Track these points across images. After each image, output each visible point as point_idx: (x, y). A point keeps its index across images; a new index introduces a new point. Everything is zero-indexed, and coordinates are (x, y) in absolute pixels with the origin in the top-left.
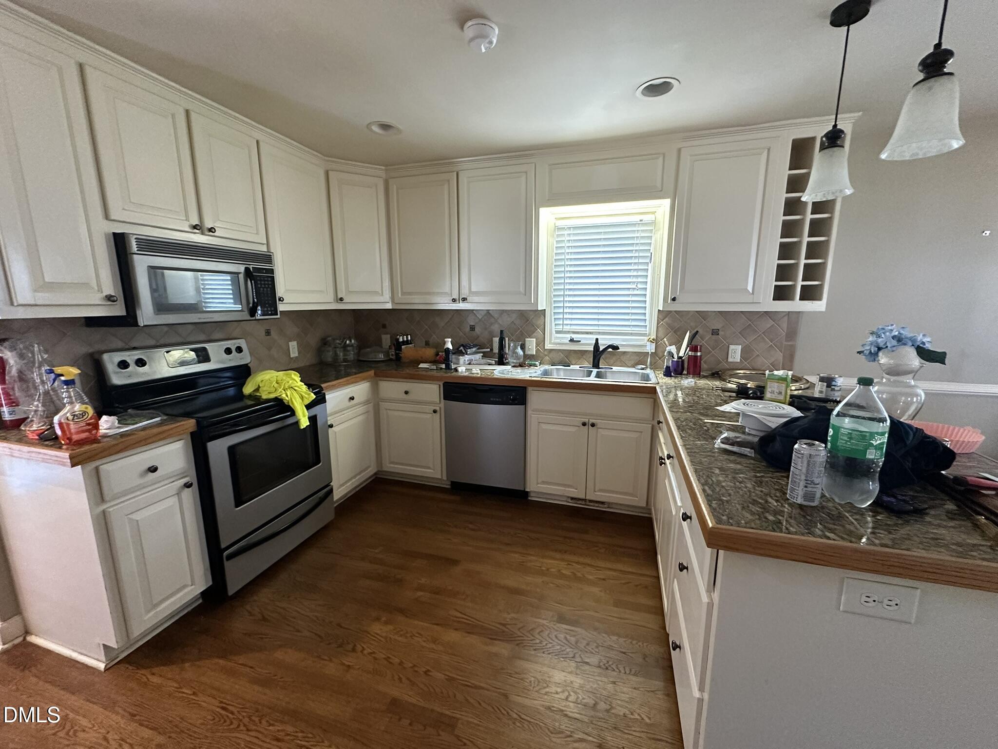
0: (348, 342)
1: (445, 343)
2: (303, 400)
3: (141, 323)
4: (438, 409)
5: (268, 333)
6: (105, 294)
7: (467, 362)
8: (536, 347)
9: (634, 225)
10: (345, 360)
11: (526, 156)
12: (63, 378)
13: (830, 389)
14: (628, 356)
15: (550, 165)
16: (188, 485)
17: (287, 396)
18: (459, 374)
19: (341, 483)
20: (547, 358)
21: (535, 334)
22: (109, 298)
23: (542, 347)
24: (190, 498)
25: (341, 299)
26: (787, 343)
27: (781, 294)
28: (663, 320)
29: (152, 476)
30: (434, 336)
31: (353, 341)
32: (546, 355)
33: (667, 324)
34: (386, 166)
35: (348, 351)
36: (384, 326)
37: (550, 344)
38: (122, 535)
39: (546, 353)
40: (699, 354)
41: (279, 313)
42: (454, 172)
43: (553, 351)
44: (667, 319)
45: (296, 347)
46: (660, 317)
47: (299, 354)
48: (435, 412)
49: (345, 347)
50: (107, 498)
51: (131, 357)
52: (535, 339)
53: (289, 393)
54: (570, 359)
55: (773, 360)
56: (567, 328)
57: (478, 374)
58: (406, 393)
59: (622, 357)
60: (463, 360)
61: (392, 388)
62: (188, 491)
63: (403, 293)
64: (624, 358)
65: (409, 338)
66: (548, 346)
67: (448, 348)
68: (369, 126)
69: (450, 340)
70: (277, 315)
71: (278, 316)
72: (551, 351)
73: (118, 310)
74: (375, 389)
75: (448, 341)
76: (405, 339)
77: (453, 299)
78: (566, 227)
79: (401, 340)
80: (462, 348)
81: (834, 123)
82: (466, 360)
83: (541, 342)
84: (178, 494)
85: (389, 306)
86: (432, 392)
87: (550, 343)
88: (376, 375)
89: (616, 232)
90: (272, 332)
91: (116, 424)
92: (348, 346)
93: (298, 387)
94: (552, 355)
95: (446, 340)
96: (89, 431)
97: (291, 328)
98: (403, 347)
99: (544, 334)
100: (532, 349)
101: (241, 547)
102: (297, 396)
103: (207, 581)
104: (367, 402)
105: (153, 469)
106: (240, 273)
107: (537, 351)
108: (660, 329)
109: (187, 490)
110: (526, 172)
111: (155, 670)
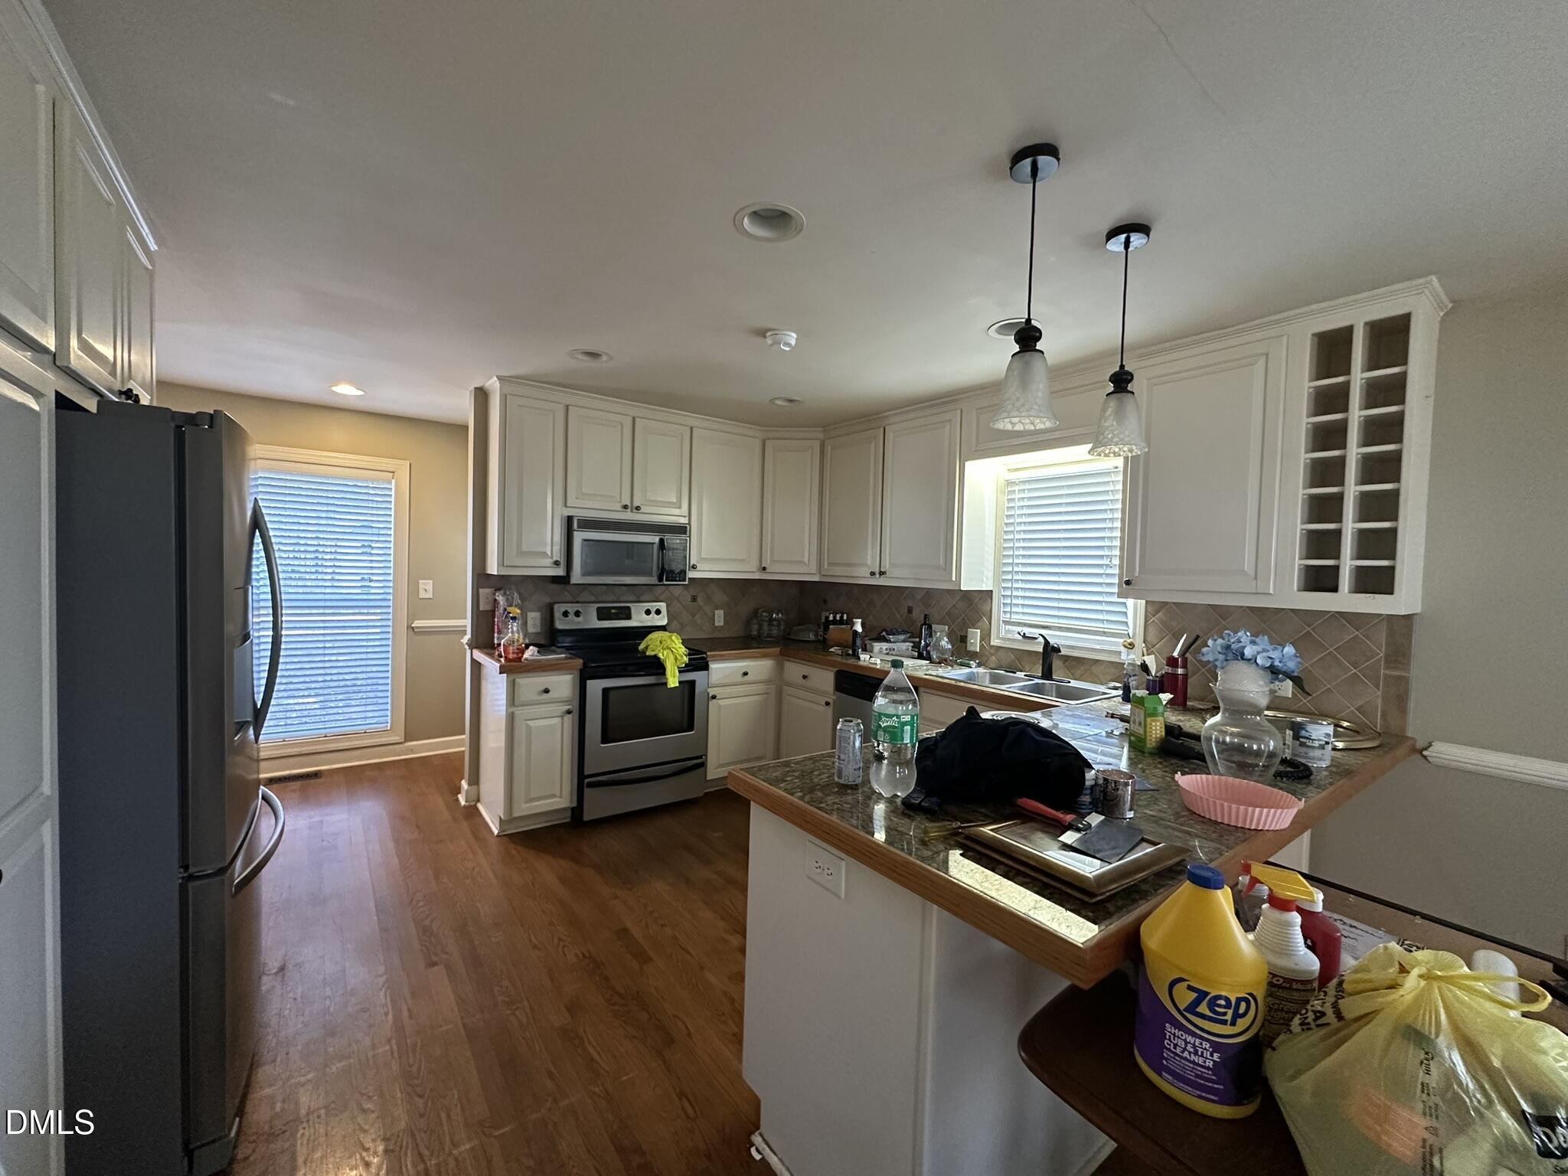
0: (774, 616)
1: (853, 624)
2: (676, 661)
3: (571, 583)
4: (831, 701)
5: (694, 599)
6: (554, 559)
7: (885, 652)
8: (981, 642)
9: (1108, 473)
10: (769, 636)
11: (953, 401)
12: (511, 615)
13: (1298, 742)
14: (1102, 667)
15: (977, 409)
16: (569, 712)
17: (663, 655)
18: (861, 663)
19: (721, 762)
20: (994, 658)
21: (980, 624)
22: (557, 563)
23: (988, 642)
24: (569, 723)
25: (764, 569)
26: (1387, 672)
27: (1321, 580)
28: (1154, 616)
29: (545, 696)
30: (871, 617)
31: (780, 615)
32: (992, 655)
33: (1162, 622)
34: (823, 427)
35: (773, 625)
36: (825, 602)
37: (997, 639)
38: (520, 734)
39: (992, 651)
40: (1180, 671)
41: (687, 580)
42: (880, 428)
43: (1001, 650)
44: (1160, 614)
45: (722, 617)
46: (1149, 610)
47: (724, 624)
48: (827, 704)
49: (771, 620)
50: (516, 704)
51: (571, 608)
52: (979, 631)
53: (665, 653)
54: (1022, 663)
55: (1360, 703)
56: (1015, 618)
57: (876, 664)
58: (805, 677)
59: (1093, 668)
60: (879, 647)
61: (794, 670)
62: (568, 718)
63: (829, 564)
64: (1095, 669)
65: (845, 618)
66: (995, 642)
67: (857, 631)
68: (772, 401)
69: (860, 620)
70: (685, 581)
71: (687, 583)
72: (999, 648)
73: (560, 572)
74: (780, 669)
75: (857, 622)
76: (838, 618)
77: (872, 572)
78: (1017, 481)
79: (831, 618)
80: (884, 633)
81: (1120, 364)
82: (884, 648)
83: (986, 636)
84: (562, 717)
85: (816, 579)
86: (824, 679)
87: (998, 637)
88: (781, 654)
89: (1083, 484)
90: (699, 599)
91: (536, 653)
92: (775, 619)
93: (675, 648)
94: (1001, 654)
95: (854, 620)
96: (517, 653)
97: (719, 596)
98: (831, 626)
99: (990, 624)
100: (974, 644)
101: (600, 781)
102: (672, 657)
103: (571, 802)
104: (767, 682)
105: (547, 691)
106: (654, 543)
107: (982, 646)
108: (1150, 629)
109: (568, 715)
110: (950, 420)
111: (518, 848)
